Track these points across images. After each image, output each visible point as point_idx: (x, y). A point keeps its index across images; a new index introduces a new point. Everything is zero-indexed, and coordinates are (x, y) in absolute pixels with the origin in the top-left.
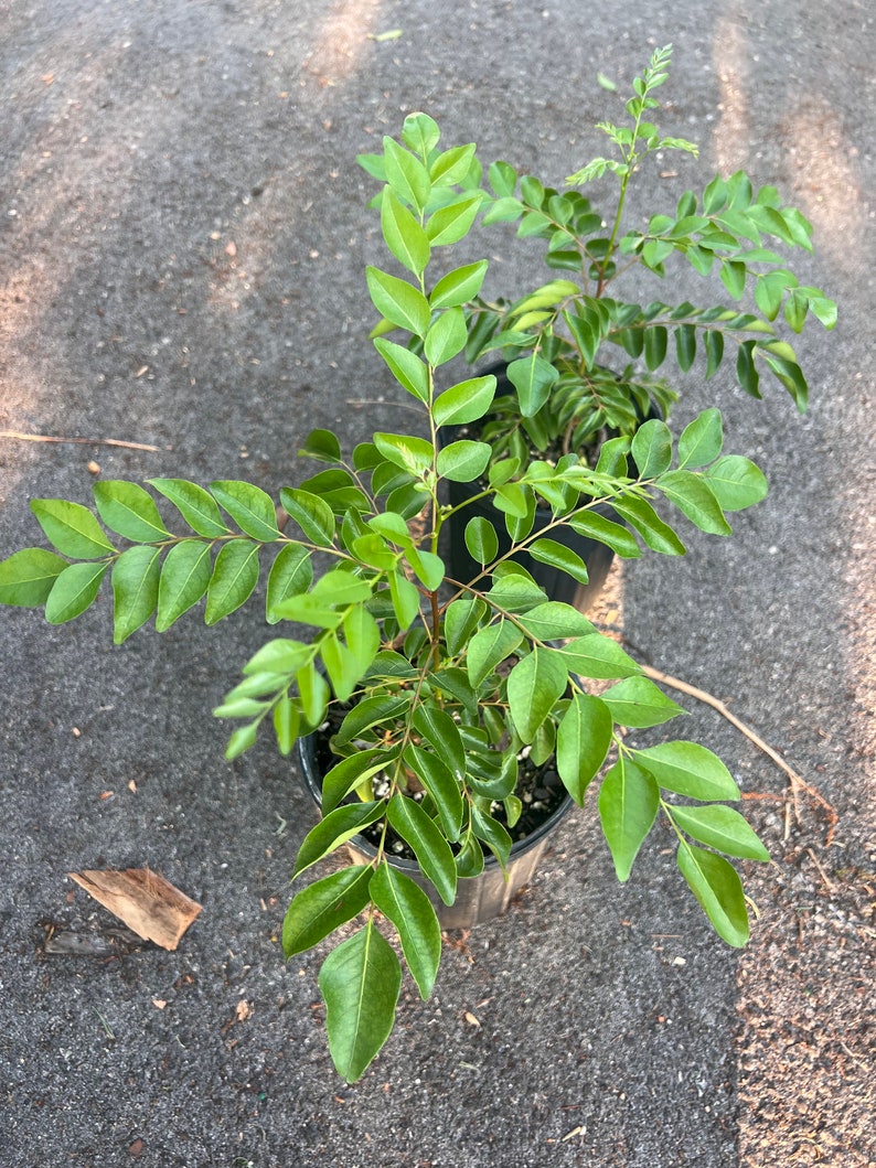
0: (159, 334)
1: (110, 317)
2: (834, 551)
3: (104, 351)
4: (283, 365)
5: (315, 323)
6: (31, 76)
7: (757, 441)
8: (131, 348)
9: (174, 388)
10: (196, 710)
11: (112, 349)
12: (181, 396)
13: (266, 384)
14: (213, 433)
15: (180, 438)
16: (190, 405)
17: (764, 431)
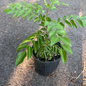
0: (10, 22)
1: (6, 20)
2: (78, 47)
3: (4, 23)
4: (22, 25)
5: (26, 22)
6: (4, 1)
7: (71, 36)
8: (7, 23)
9: (10, 27)
10: (3, 58)
11: (5, 23)
12: (11, 27)
13: (20, 27)
14: (13, 31)
15: (10, 31)
16: (12, 28)
17: (72, 35)
